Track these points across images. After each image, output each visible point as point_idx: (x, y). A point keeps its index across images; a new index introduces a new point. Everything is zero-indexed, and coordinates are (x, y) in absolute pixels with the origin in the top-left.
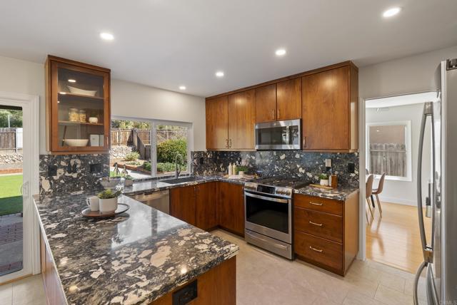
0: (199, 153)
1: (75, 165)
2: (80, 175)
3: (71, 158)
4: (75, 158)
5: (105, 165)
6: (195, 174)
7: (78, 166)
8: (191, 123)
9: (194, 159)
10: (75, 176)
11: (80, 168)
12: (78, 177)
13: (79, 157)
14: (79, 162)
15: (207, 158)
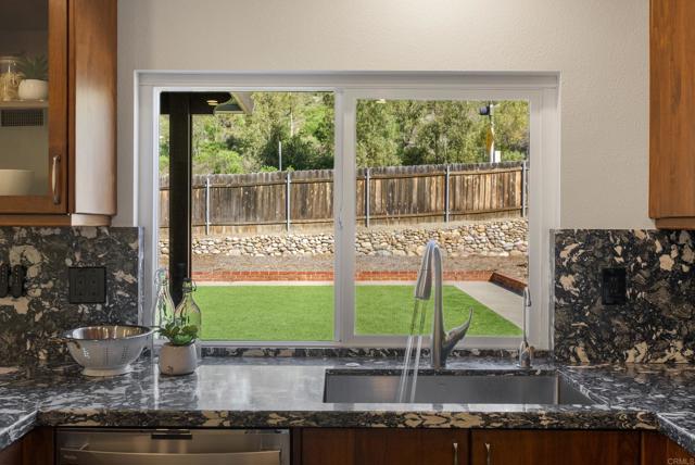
0: (595, 240)
1: (23, 268)
2: (35, 305)
3: (11, 243)
4: (23, 242)
5: (119, 275)
6: (560, 355)
7: (32, 272)
8: (554, 77)
9: (568, 271)
10: (21, 306)
11: (38, 280)
12: (31, 314)
13: (35, 240)
14: (34, 256)
15: (658, 274)
